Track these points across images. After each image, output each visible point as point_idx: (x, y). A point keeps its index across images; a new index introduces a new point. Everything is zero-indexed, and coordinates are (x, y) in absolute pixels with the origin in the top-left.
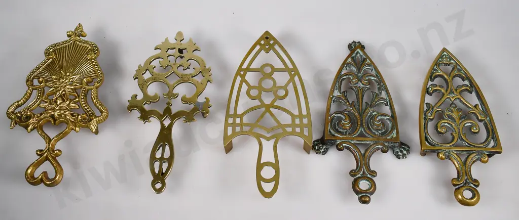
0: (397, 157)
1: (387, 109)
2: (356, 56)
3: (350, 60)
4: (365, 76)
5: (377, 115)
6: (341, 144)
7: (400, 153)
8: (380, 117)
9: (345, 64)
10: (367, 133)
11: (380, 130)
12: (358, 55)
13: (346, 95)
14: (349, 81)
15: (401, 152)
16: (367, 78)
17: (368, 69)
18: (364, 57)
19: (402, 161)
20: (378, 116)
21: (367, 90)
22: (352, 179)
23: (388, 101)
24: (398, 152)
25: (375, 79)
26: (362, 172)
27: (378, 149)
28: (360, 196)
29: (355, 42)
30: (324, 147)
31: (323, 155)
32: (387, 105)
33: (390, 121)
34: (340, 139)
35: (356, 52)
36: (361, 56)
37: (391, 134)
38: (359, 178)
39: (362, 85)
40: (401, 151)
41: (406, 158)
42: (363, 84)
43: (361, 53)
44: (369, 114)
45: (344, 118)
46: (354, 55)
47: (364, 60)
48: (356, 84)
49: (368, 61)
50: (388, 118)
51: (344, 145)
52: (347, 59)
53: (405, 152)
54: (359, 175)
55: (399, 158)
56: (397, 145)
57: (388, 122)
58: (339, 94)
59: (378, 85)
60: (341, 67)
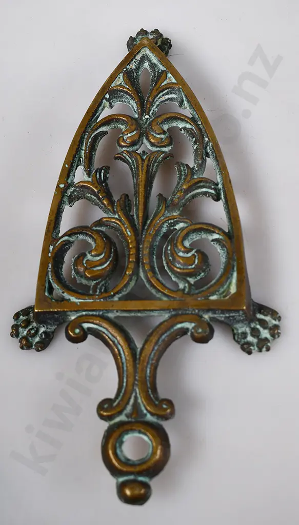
0: (243, 349)
1: (215, 212)
2: (138, 68)
3: (120, 80)
4: (160, 120)
5: (185, 232)
6: (78, 323)
7: (250, 338)
8: (195, 237)
9: (108, 92)
10: (155, 287)
11: (191, 275)
12: (146, 65)
13: (106, 178)
14: (117, 139)
15: (252, 335)
16: (166, 127)
17: (171, 99)
18: (162, 68)
19: (257, 357)
20: (187, 235)
21: (164, 158)
22: (105, 425)
23: (220, 186)
24: (244, 335)
25: (188, 126)
26: (129, 408)
27: (184, 332)
28: (121, 479)
29: (146, 32)
30: (42, 330)
31: (38, 351)
32: (217, 198)
33: (223, 246)
34: (76, 308)
35: (138, 57)
36: (153, 66)
37: (222, 285)
38: (122, 424)
39: (150, 147)
40: (255, 333)
41: (268, 349)
42: (152, 145)
43: (154, 60)
44: (164, 230)
45: (94, 245)
46: (133, 66)
47: (161, 76)
48: (133, 144)
49: (171, 79)
50: (216, 236)
51: (86, 326)
52: (112, 78)
53: (265, 334)
54: (122, 418)
55: (250, 353)
56: (240, 316)
57: (218, 248)
58: (86, 178)
59: (195, 143)
60: (95, 101)
